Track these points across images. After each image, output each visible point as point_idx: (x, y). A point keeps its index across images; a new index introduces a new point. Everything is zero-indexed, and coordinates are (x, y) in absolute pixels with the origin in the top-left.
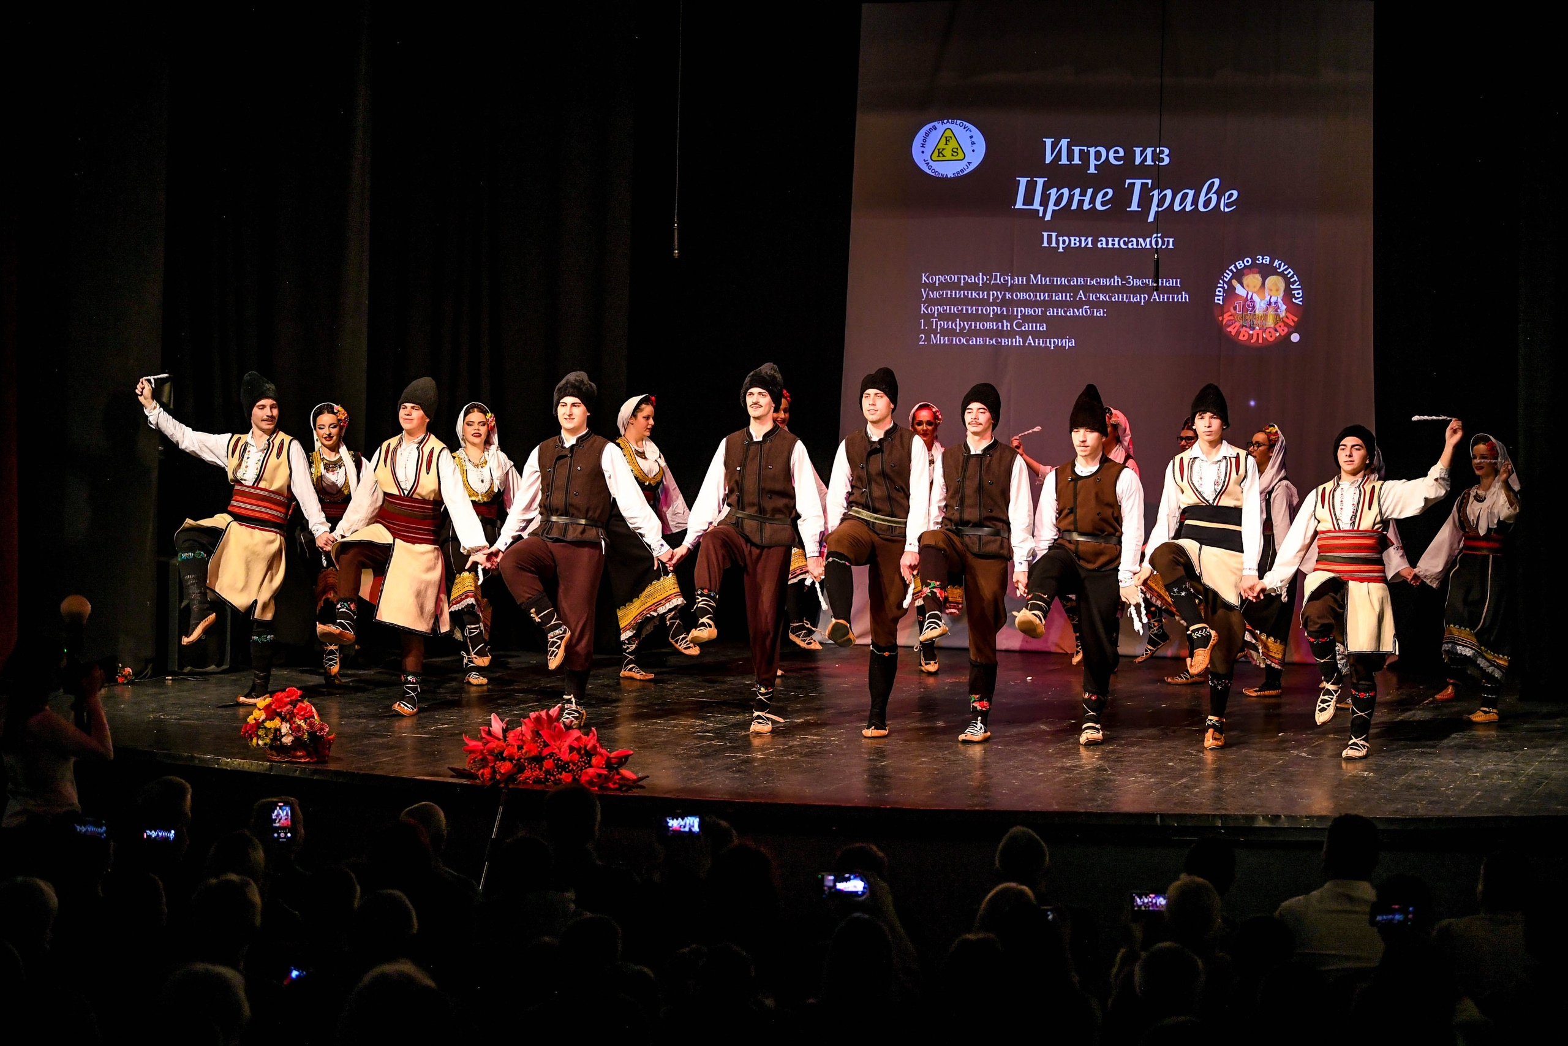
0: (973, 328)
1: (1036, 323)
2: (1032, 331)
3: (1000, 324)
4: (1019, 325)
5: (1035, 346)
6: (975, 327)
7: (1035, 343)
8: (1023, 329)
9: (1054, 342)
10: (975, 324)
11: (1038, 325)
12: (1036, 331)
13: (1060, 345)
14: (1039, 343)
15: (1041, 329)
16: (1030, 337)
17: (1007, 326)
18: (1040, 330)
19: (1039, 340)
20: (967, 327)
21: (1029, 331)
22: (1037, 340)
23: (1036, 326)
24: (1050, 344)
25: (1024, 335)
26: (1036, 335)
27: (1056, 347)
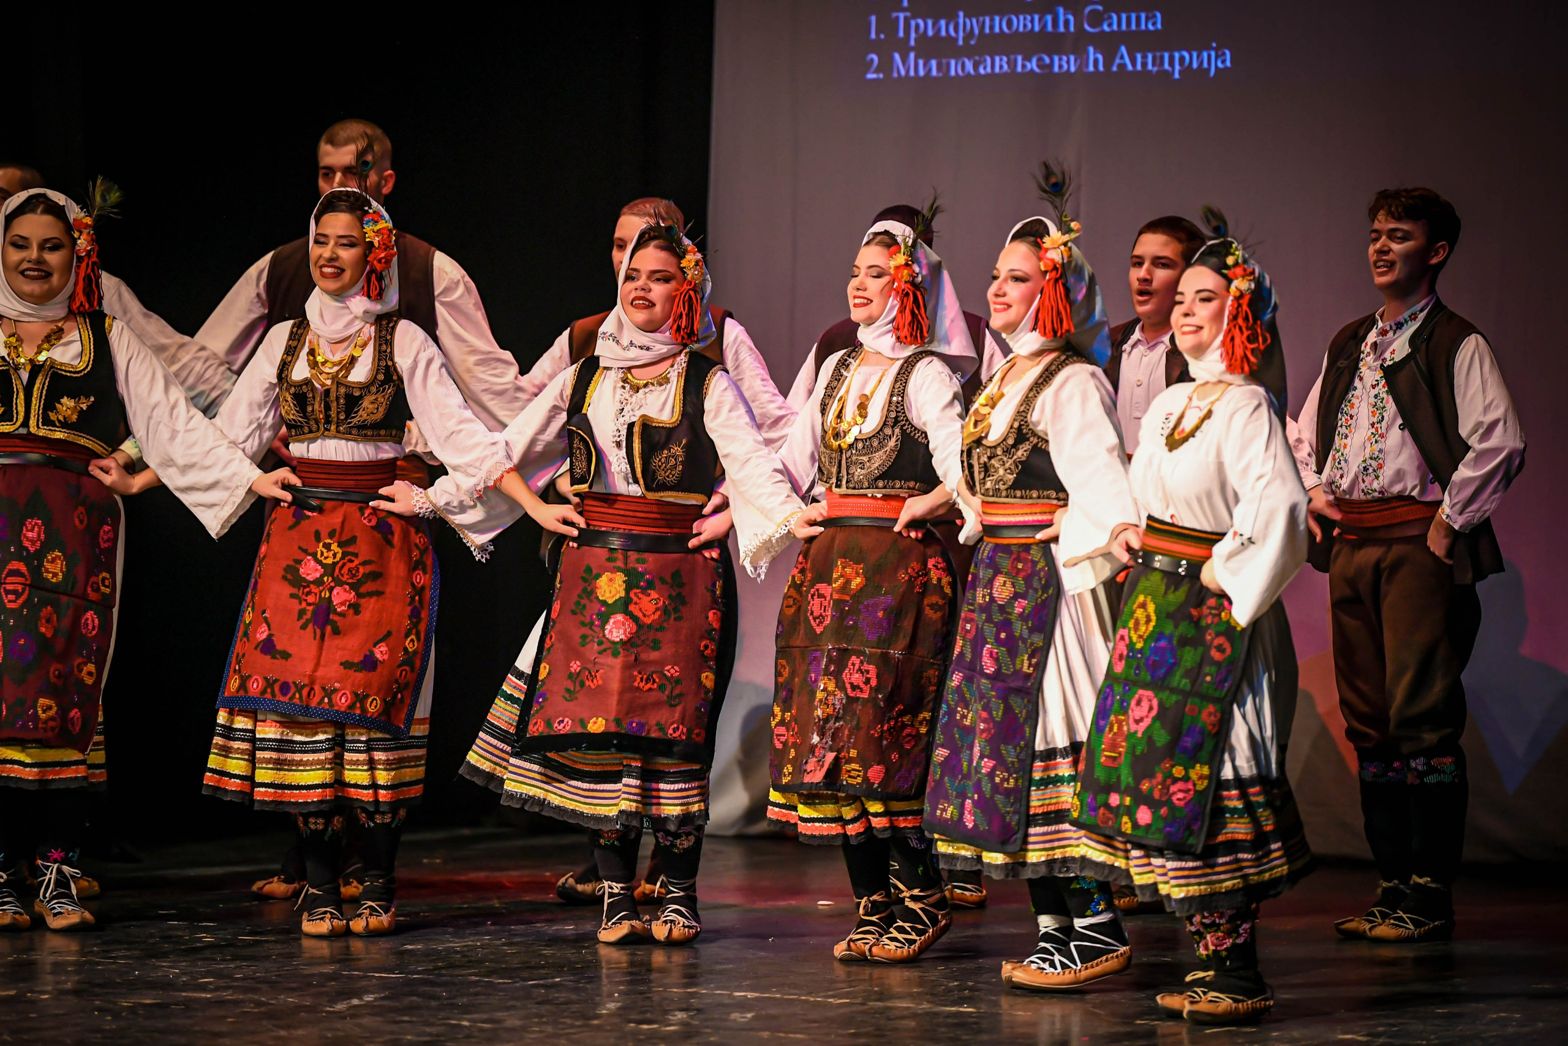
0: (987, 30)
1: (1138, 10)
2: (1129, 33)
3: (1049, 18)
4: (1096, 19)
5: (1135, 72)
6: (992, 27)
7: (1134, 62)
8: (1106, 28)
9: (1182, 59)
10: (992, 20)
11: (1143, 16)
12: (1139, 32)
13: (1195, 65)
14: (1144, 64)
15: (1151, 27)
16: (1123, 49)
17: (1067, 22)
18: (1147, 30)
19: (1144, 57)
20: (976, 31)
21: (1120, 32)
22: (1139, 56)
23: (1138, 19)
24: (1172, 64)
25: (1108, 44)
26: (1138, 41)
27: (1186, 70)
